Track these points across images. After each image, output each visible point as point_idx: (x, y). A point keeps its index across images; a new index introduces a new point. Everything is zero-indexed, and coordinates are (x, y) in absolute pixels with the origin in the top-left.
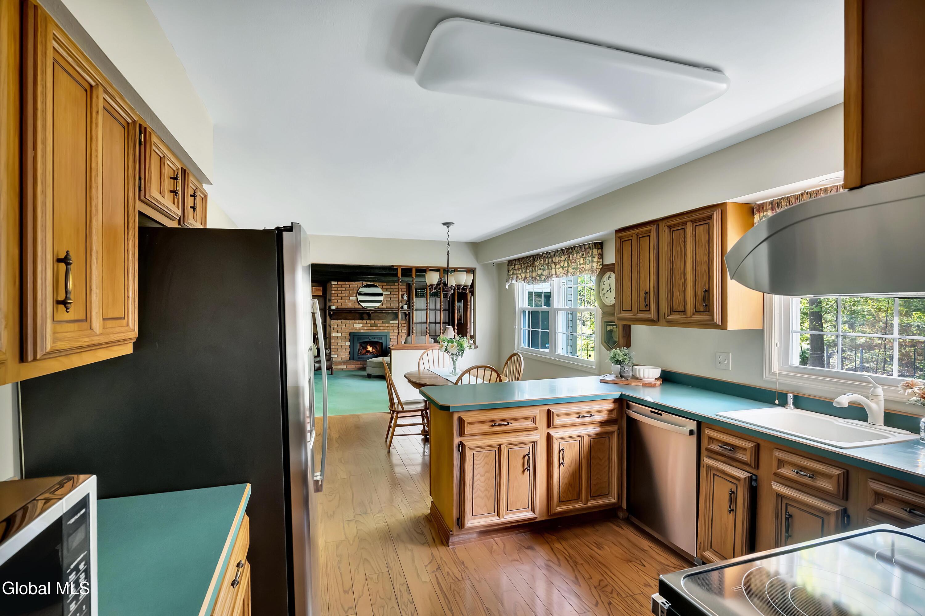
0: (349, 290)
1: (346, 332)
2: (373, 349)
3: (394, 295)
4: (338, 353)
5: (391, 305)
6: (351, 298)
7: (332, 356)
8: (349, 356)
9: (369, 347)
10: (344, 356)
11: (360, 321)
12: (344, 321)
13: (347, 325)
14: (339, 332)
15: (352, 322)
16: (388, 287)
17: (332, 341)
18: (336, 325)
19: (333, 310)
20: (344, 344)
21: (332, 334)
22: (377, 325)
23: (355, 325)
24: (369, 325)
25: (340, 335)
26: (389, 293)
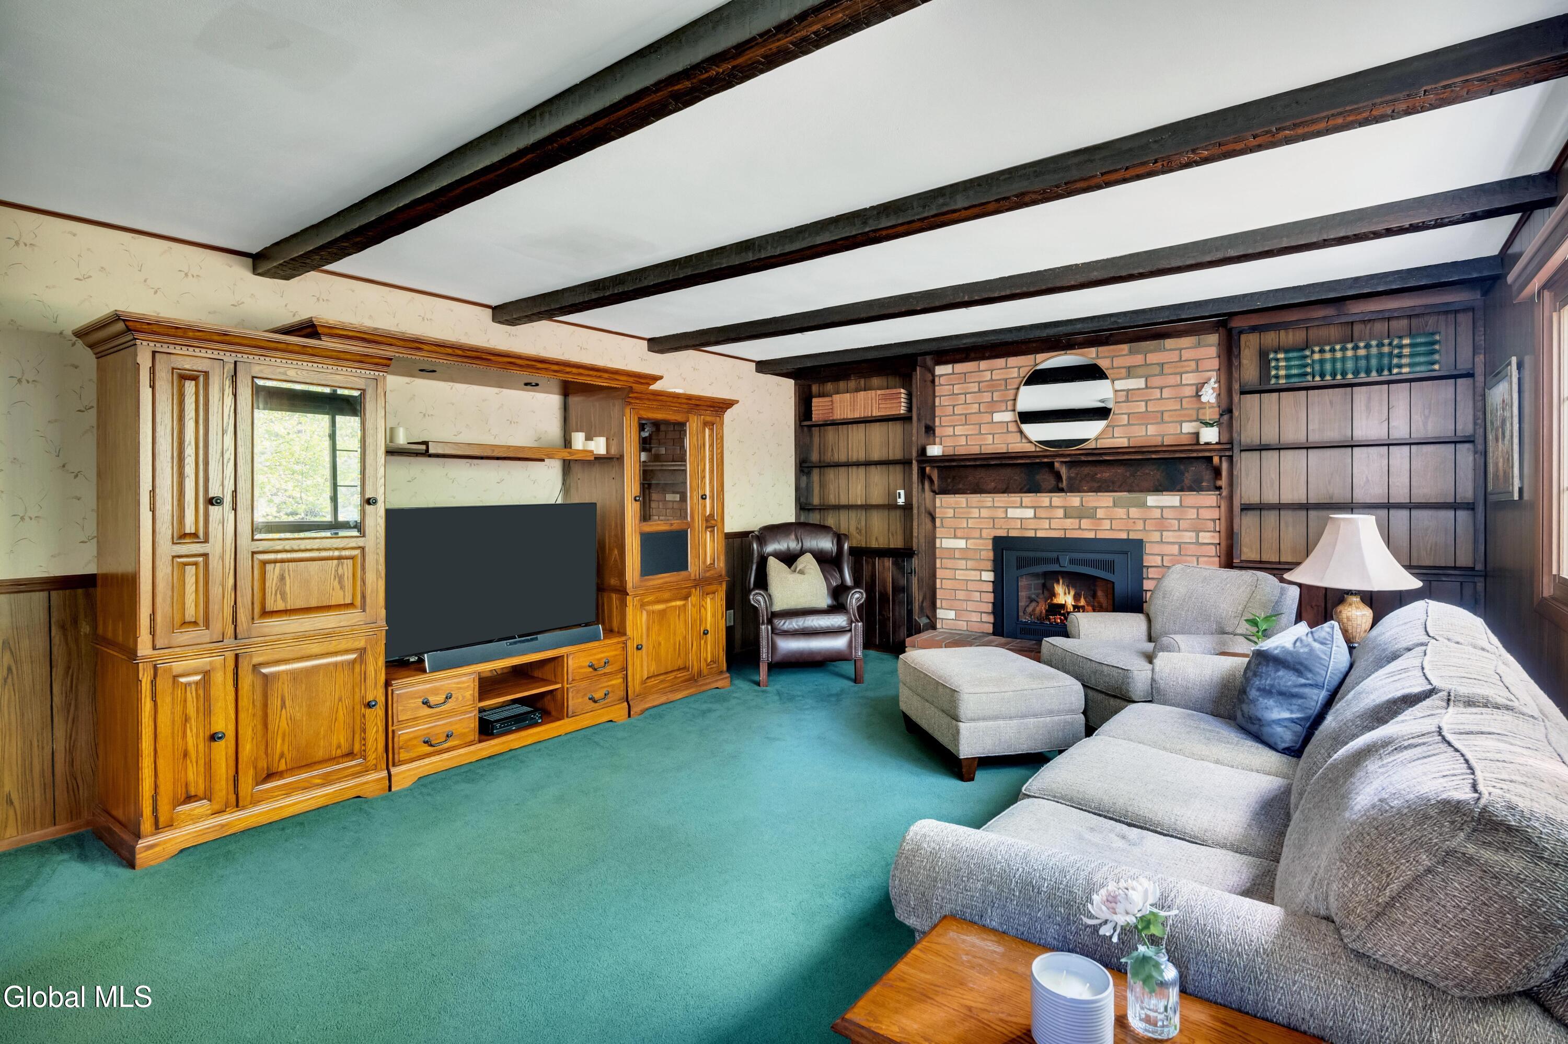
0: (992, 386)
1: (981, 538)
2: (1077, 597)
3: (1161, 389)
4: (957, 604)
5: (1152, 430)
6: (998, 417)
7: (940, 613)
8: (991, 619)
9: (1059, 589)
10: (975, 617)
11: (1028, 499)
12: (975, 498)
13: (985, 513)
14: (959, 534)
15: (1001, 499)
16: (1138, 359)
17: (938, 565)
18: (950, 513)
19: (934, 460)
20: (974, 575)
21: (938, 541)
22: (1091, 514)
23: (1012, 513)
24: (1060, 513)
25: (961, 544)
26: (1139, 383)
